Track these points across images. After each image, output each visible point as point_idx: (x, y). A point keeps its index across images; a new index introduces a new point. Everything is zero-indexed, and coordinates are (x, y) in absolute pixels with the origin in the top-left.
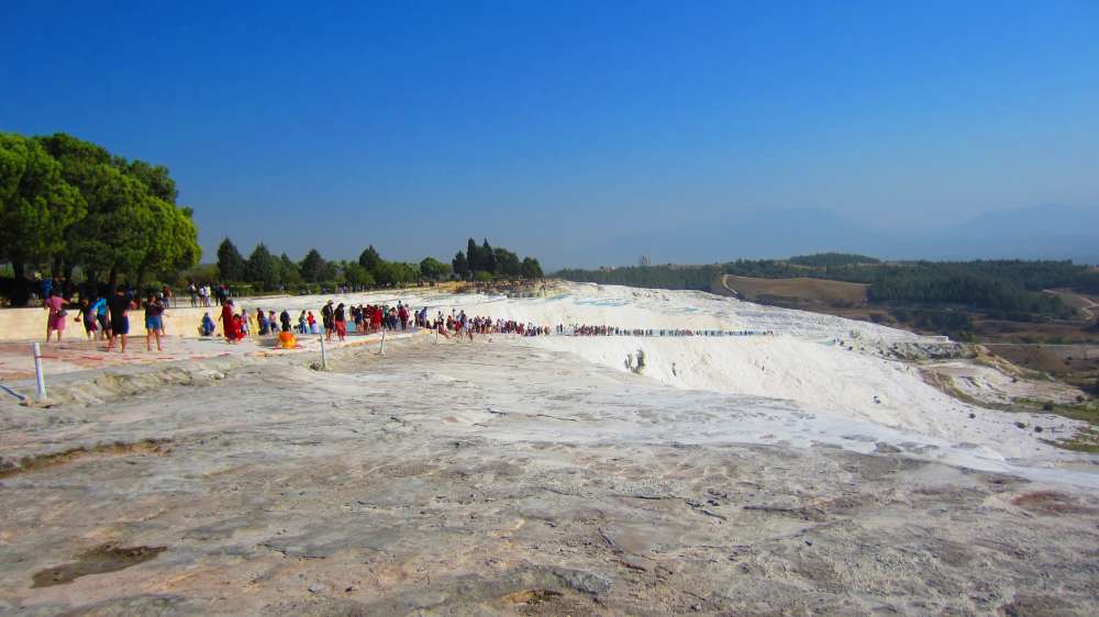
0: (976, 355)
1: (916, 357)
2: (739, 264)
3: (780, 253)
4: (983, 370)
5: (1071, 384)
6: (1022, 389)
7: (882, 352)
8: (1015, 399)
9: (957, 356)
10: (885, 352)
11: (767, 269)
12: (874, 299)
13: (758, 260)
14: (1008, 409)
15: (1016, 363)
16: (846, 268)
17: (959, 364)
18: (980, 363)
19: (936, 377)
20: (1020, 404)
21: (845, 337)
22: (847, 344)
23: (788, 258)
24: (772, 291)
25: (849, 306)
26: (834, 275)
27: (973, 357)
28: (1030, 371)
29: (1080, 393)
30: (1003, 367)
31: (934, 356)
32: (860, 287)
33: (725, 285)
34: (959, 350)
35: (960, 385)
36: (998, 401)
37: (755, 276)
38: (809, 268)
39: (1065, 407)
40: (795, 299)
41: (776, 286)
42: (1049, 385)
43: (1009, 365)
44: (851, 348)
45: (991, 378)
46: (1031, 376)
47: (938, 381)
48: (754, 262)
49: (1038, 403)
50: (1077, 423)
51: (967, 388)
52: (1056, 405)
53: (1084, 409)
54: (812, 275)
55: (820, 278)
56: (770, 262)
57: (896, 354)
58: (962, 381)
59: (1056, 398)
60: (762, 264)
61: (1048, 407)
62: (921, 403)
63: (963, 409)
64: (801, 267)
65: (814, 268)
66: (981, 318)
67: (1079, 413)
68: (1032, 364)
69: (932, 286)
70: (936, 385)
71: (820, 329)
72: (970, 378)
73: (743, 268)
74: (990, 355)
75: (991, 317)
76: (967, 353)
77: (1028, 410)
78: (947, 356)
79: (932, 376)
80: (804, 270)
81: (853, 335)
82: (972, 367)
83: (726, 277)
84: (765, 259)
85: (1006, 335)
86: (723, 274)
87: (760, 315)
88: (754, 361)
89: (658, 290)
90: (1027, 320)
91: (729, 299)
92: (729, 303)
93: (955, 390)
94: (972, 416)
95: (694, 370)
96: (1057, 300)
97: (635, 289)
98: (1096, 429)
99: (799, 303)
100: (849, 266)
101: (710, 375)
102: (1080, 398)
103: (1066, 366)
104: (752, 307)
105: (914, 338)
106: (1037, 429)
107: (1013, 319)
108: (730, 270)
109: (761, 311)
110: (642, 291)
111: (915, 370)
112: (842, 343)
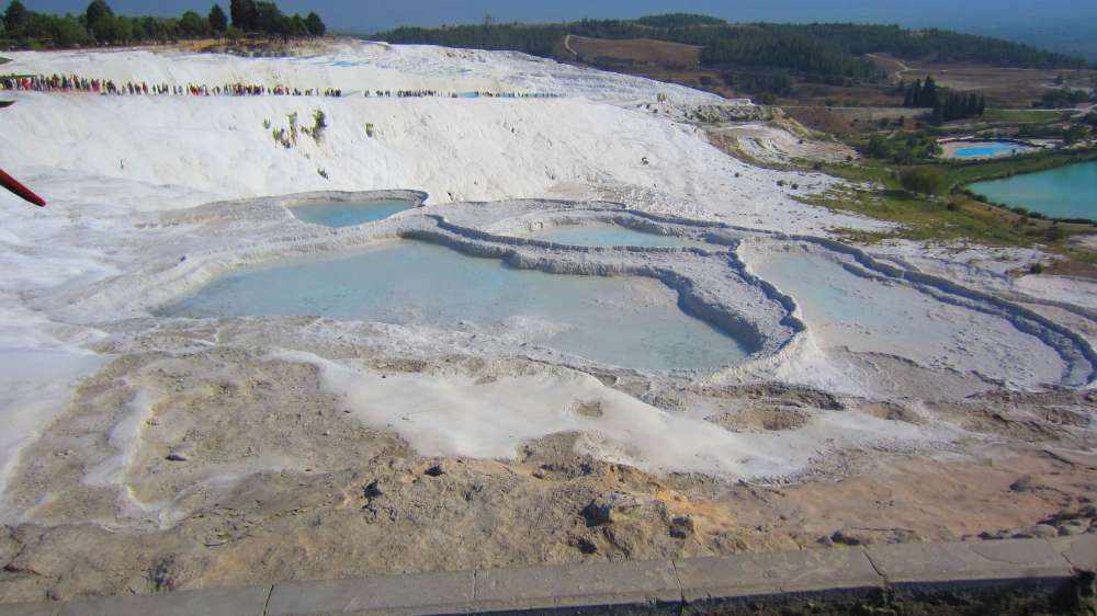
0: (772, 118)
1: (717, 120)
2: (585, 24)
4: (774, 132)
5: (848, 145)
6: (806, 150)
7: (686, 115)
8: (792, 160)
9: (755, 118)
10: (689, 115)
11: (611, 29)
12: (707, 61)
13: (603, 20)
14: (782, 168)
15: (806, 125)
16: (688, 30)
17: (755, 126)
18: (774, 126)
19: (722, 139)
20: (798, 164)
21: (654, 99)
22: (653, 107)
23: (637, 18)
24: (611, 53)
25: (681, 69)
26: (674, 37)
27: (770, 121)
28: (818, 133)
29: (853, 154)
30: (795, 130)
31: (734, 119)
32: (693, 49)
33: (568, 47)
34: (758, 112)
35: (745, 145)
36: (777, 161)
37: (597, 37)
38: (651, 28)
39: (834, 166)
40: (631, 61)
41: (614, 48)
42: (831, 145)
43: (800, 127)
44: (656, 111)
45: (781, 140)
46: (817, 138)
47: (723, 143)
48: (600, 22)
49: (810, 163)
50: (835, 181)
51: (752, 149)
52: (828, 165)
53: (849, 167)
54: (652, 36)
55: (661, 40)
56: (615, 23)
57: (699, 117)
58: (748, 143)
59: (829, 158)
60: (608, 24)
61: (818, 167)
62: (692, 164)
63: (737, 166)
64: (644, 27)
65: (657, 29)
66: (800, 81)
67: (845, 172)
68: (823, 127)
69: (761, 48)
70: (721, 147)
71: (631, 92)
72: (756, 140)
73: (588, 28)
74: (785, 117)
75: (808, 81)
76: (766, 116)
77: (798, 170)
78: (746, 119)
79: (718, 138)
80: (648, 30)
81: (661, 98)
82: (766, 128)
83: (568, 38)
84: (611, 19)
85: (819, 98)
86: (566, 34)
87: (575, 78)
88: (502, 123)
89: (474, 50)
90: (840, 83)
91: (546, 60)
92: (547, 64)
93: (740, 152)
94: (737, 175)
95: (410, 132)
96: (871, 64)
97: (450, 50)
98: (849, 185)
99: (634, 66)
100: (692, 27)
101: (425, 137)
102: (849, 158)
103: (851, 129)
104: (569, 69)
105: (719, 101)
106: (795, 187)
107: (829, 82)
108: (573, 29)
109: (577, 74)
110: (457, 51)
111: (703, 131)
112: (648, 106)
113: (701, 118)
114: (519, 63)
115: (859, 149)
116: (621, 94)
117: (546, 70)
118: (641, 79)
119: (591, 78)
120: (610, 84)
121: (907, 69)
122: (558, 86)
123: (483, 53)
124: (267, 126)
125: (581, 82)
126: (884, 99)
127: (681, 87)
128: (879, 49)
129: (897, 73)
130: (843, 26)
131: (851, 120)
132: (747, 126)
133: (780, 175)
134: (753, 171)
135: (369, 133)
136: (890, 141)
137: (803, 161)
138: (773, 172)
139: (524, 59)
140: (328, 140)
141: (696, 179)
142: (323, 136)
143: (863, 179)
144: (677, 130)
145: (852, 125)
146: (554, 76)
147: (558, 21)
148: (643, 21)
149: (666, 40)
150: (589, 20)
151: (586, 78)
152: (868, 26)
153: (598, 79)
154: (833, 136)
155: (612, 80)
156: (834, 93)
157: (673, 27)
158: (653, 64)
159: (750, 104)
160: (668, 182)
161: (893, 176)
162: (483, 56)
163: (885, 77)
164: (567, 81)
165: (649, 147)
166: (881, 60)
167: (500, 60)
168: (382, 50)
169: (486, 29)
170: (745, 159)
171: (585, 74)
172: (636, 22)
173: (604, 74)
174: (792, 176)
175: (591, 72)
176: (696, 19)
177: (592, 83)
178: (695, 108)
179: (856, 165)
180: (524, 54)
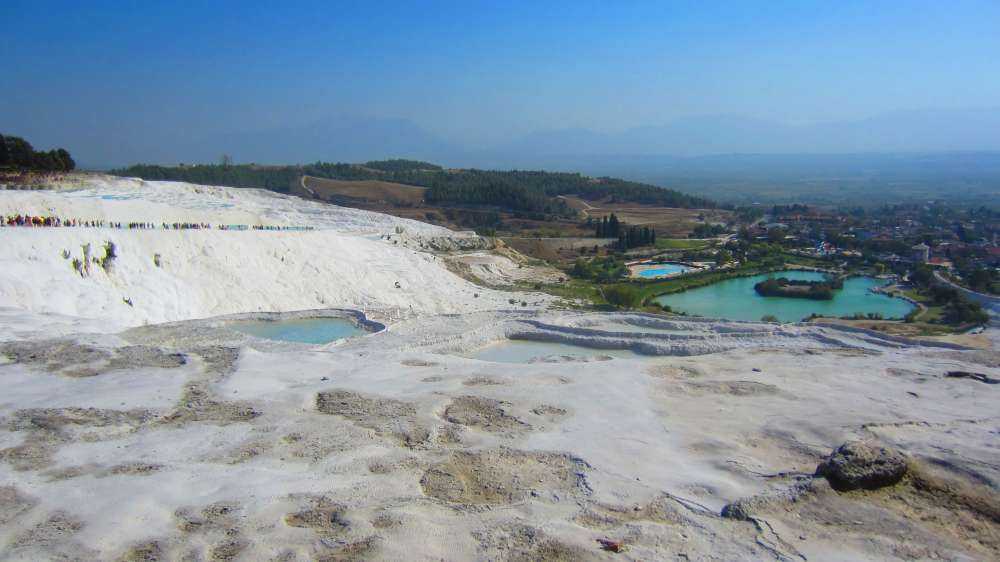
0: (494, 247)
1: (449, 249)
2: (318, 166)
3: (357, 158)
4: (498, 259)
5: (559, 268)
6: (525, 273)
7: (422, 245)
8: (516, 282)
9: (481, 248)
10: (424, 245)
11: (343, 171)
12: (431, 200)
13: (335, 163)
14: (509, 289)
15: (522, 253)
16: (411, 174)
17: (481, 254)
18: (497, 253)
19: (457, 265)
20: (521, 285)
21: (393, 232)
22: (393, 238)
23: (364, 162)
24: (345, 192)
25: (409, 206)
26: (399, 179)
27: (493, 249)
28: (533, 259)
29: (563, 275)
30: (514, 257)
31: (463, 248)
32: (418, 190)
33: (305, 186)
34: (482, 242)
35: (477, 271)
36: (504, 283)
37: (331, 178)
38: (379, 171)
39: (550, 286)
40: (364, 200)
41: (348, 188)
42: (545, 269)
43: (518, 254)
44: (396, 242)
45: (504, 265)
46: (533, 263)
47: (459, 268)
48: (332, 165)
49: (531, 284)
50: (554, 298)
51: (482, 273)
52: (545, 285)
53: (563, 287)
54: (381, 178)
55: (388, 181)
56: (346, 166)
57: (433, 247)
58: (478, 268)
59: (545, 280)
60: (340, 167)
61: (538, 287)
62: (436, 286)
63: (473, 288)
64: (372, 171)
65: (384, 172)
66: (511, 218)
67: (560, 290)
68: (536, 254)
69: (475, 191)
70: (457, 272)
71: (372, 226)
72: (484, 266)
73: (322, 170)
74: (505, 246)
75: (516, 217)
76: (489, 245)
77: (523, 290)
78: (473, 248)
79: (454, 264)
80: (376, 173)
81: (399, 231)
82: (490, 256)
83: (304, 179)
84: (342, 162)
85: (526, 231)
86: (302, 175)
87: (321, 213)
88: (273, 253)
89: (222, 187)
90: (542, 219)
91: (292, 197)
92: (292, 201)
93: (472, 275)
94: (476, 296)
95: (192, 261)
96: (563, 204)
97: (198, 187)
98: (565, 301)
99: (368, 203)
100: (414, 171)
101: (208, 266)
102: (561, 280)
103: (560, 256)
104: (314, 205)
105: (449, 233)
106: (524, 304)
107: (533, 218)
108: (309, 171)
109: (321, 209)
110: (206, 188)
111: (441, 259)
112: (389, 238)
113: (435, 247)
114: (266, 199)
115: (567, 271)
116: (363, 228)
117: (292, 206)
118: (380, 214)
119: (334, 214)
120: (352, 218)
121: (591, 208)
122: (305, 221)
123: (231, 190)
124: (66, 256)
125: (325, 217)
126: (578, 232)
127: (415, 222)
128: (568, 192)
129: (584, 211)
130: (536, 173)
131: (558, 248)
132: (475, 255)
133: (509, 295)
134: (487, 291)
135: (157, 263)
136: (589, 264)
137: (525, 282)
138: (503, 292)
139: (270, 195)
140: (117, 271)
141: (444, 299)
142: (114, 266)
143: (575, 296)
144: (419, 257)
145: (559, 253)
146: (300, 211)
147: (293, 163)
148: (370, 165)
149: (393, 182)
150: (322, 163)
151: (330, 213)
152: (556, 174)
153: (341, 214)
154: (545, 261)
155: (355, 216)
156: (539, 227)
157: (398, 171)
158: (384, 202)
159: (475, 236)
160: (420, 304)
161: (598, 293)
162: (231, 193)
163: (575, 214)
164: (312, 216)
165: (399, 273)
166: (572, 201)
167: (247, 196)
168: (137, 186)
169: (225, 168)
170: (480, 282)
171: (329, 210)
172: (362, 165)
173: (346, 210)
174: (519, 296)
175: (334, 208)
176: (415, 165)
177: (336, 217)
178: (430, 240)
179: (568, 285)
180: (270, 192)
